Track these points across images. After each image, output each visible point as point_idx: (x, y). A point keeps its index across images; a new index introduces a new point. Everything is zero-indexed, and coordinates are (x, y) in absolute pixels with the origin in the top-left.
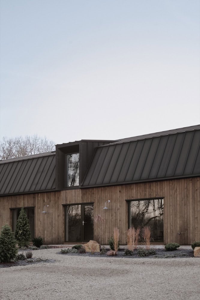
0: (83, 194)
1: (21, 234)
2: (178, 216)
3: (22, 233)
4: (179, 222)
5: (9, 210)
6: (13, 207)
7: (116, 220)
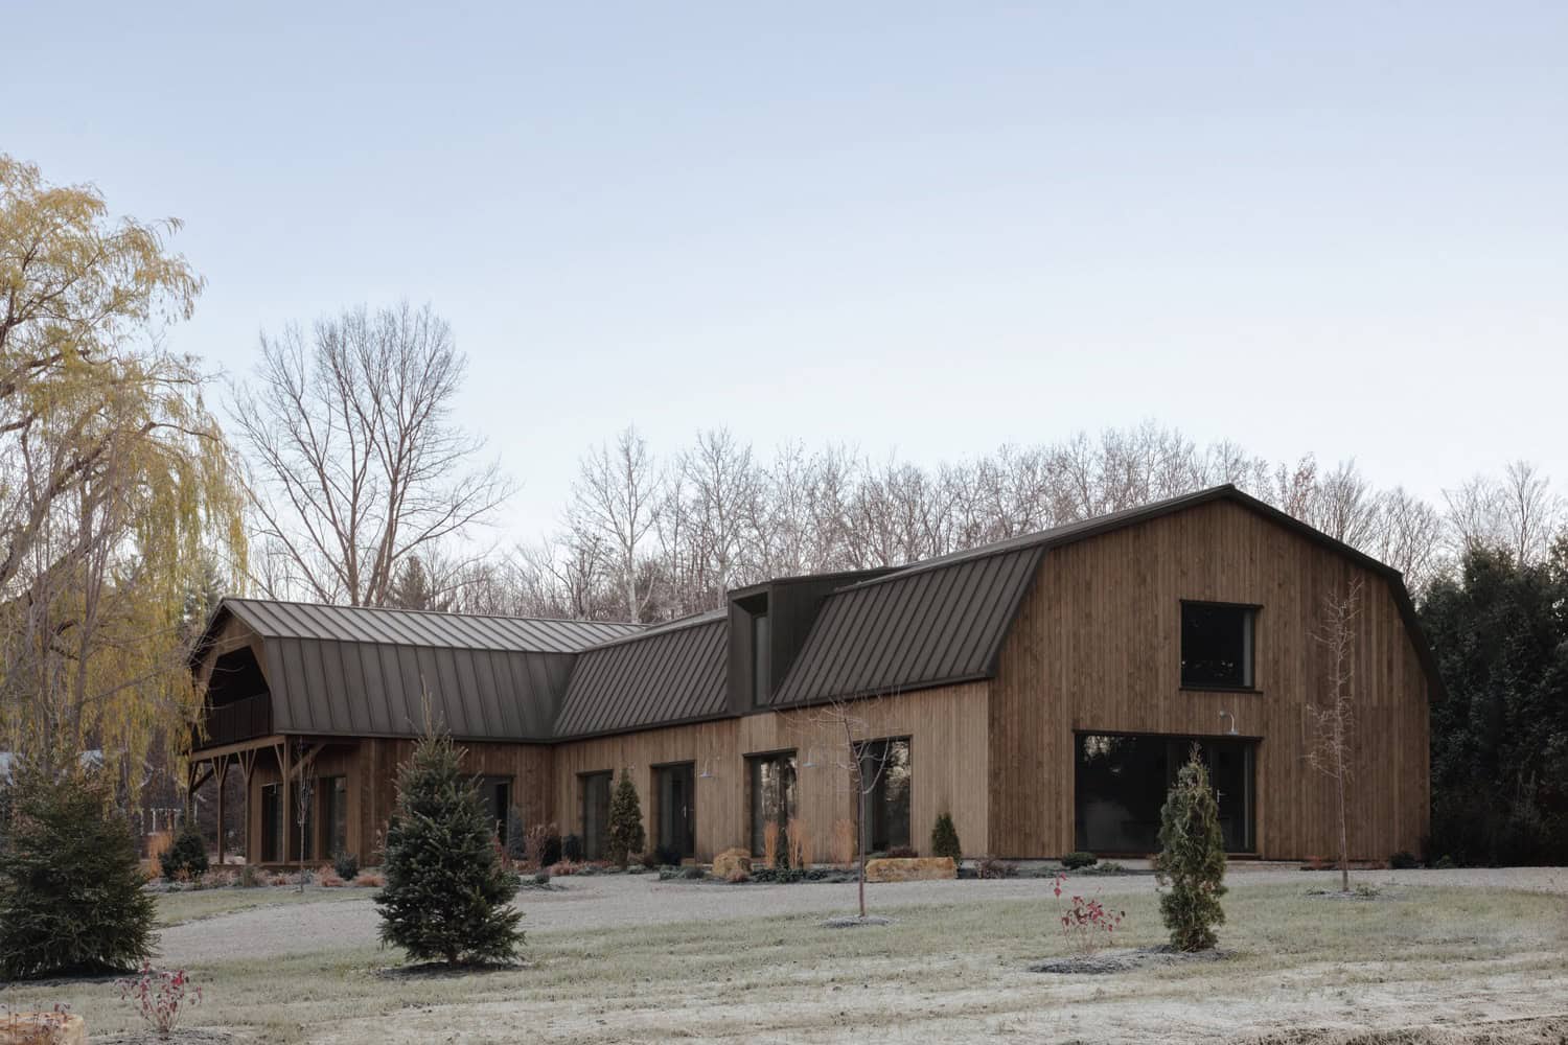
2: (934, 786)
4: (935, 801)
5: (649, 770)
7: (834, 795)
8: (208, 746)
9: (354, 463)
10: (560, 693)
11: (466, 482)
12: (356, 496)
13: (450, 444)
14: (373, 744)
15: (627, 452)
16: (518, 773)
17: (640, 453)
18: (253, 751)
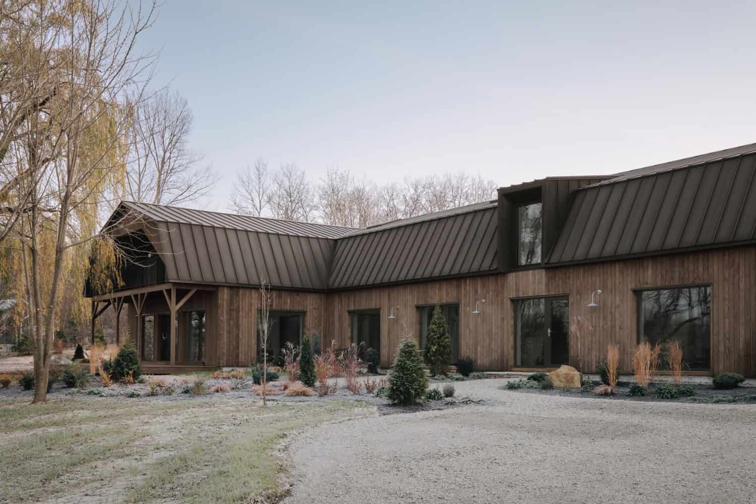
0: (550, 279)
1: (435, 352)
2: (742, 320)
3: (436, 350)
4: (743, 332)
5: (414, 309)
6: (421, 303)
7: (613, 327)
8: (123, 289)
9: (139, 166)
10: (330, 262)
11: (195, 175)
12: (140, 181)
13: (188, 157)
14: (226, 290)
15: (258, 170)
16: (308, 310)
17: (265, 169)
18: (144, 294)
